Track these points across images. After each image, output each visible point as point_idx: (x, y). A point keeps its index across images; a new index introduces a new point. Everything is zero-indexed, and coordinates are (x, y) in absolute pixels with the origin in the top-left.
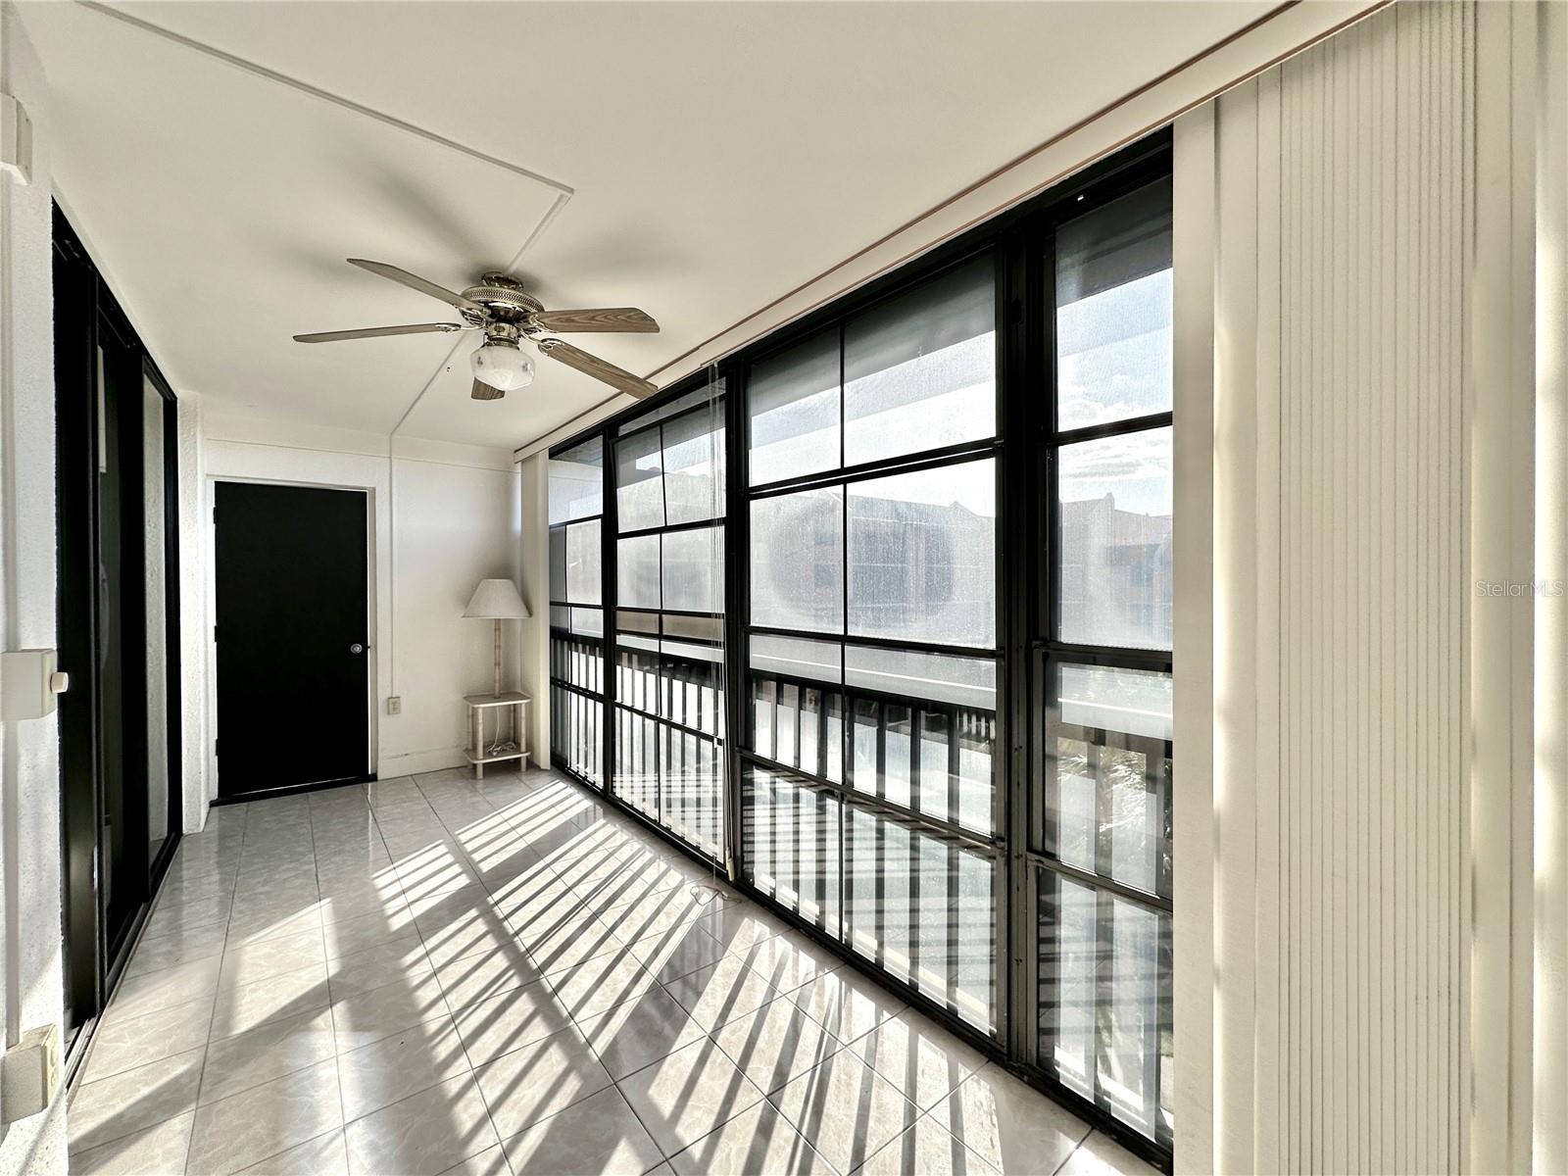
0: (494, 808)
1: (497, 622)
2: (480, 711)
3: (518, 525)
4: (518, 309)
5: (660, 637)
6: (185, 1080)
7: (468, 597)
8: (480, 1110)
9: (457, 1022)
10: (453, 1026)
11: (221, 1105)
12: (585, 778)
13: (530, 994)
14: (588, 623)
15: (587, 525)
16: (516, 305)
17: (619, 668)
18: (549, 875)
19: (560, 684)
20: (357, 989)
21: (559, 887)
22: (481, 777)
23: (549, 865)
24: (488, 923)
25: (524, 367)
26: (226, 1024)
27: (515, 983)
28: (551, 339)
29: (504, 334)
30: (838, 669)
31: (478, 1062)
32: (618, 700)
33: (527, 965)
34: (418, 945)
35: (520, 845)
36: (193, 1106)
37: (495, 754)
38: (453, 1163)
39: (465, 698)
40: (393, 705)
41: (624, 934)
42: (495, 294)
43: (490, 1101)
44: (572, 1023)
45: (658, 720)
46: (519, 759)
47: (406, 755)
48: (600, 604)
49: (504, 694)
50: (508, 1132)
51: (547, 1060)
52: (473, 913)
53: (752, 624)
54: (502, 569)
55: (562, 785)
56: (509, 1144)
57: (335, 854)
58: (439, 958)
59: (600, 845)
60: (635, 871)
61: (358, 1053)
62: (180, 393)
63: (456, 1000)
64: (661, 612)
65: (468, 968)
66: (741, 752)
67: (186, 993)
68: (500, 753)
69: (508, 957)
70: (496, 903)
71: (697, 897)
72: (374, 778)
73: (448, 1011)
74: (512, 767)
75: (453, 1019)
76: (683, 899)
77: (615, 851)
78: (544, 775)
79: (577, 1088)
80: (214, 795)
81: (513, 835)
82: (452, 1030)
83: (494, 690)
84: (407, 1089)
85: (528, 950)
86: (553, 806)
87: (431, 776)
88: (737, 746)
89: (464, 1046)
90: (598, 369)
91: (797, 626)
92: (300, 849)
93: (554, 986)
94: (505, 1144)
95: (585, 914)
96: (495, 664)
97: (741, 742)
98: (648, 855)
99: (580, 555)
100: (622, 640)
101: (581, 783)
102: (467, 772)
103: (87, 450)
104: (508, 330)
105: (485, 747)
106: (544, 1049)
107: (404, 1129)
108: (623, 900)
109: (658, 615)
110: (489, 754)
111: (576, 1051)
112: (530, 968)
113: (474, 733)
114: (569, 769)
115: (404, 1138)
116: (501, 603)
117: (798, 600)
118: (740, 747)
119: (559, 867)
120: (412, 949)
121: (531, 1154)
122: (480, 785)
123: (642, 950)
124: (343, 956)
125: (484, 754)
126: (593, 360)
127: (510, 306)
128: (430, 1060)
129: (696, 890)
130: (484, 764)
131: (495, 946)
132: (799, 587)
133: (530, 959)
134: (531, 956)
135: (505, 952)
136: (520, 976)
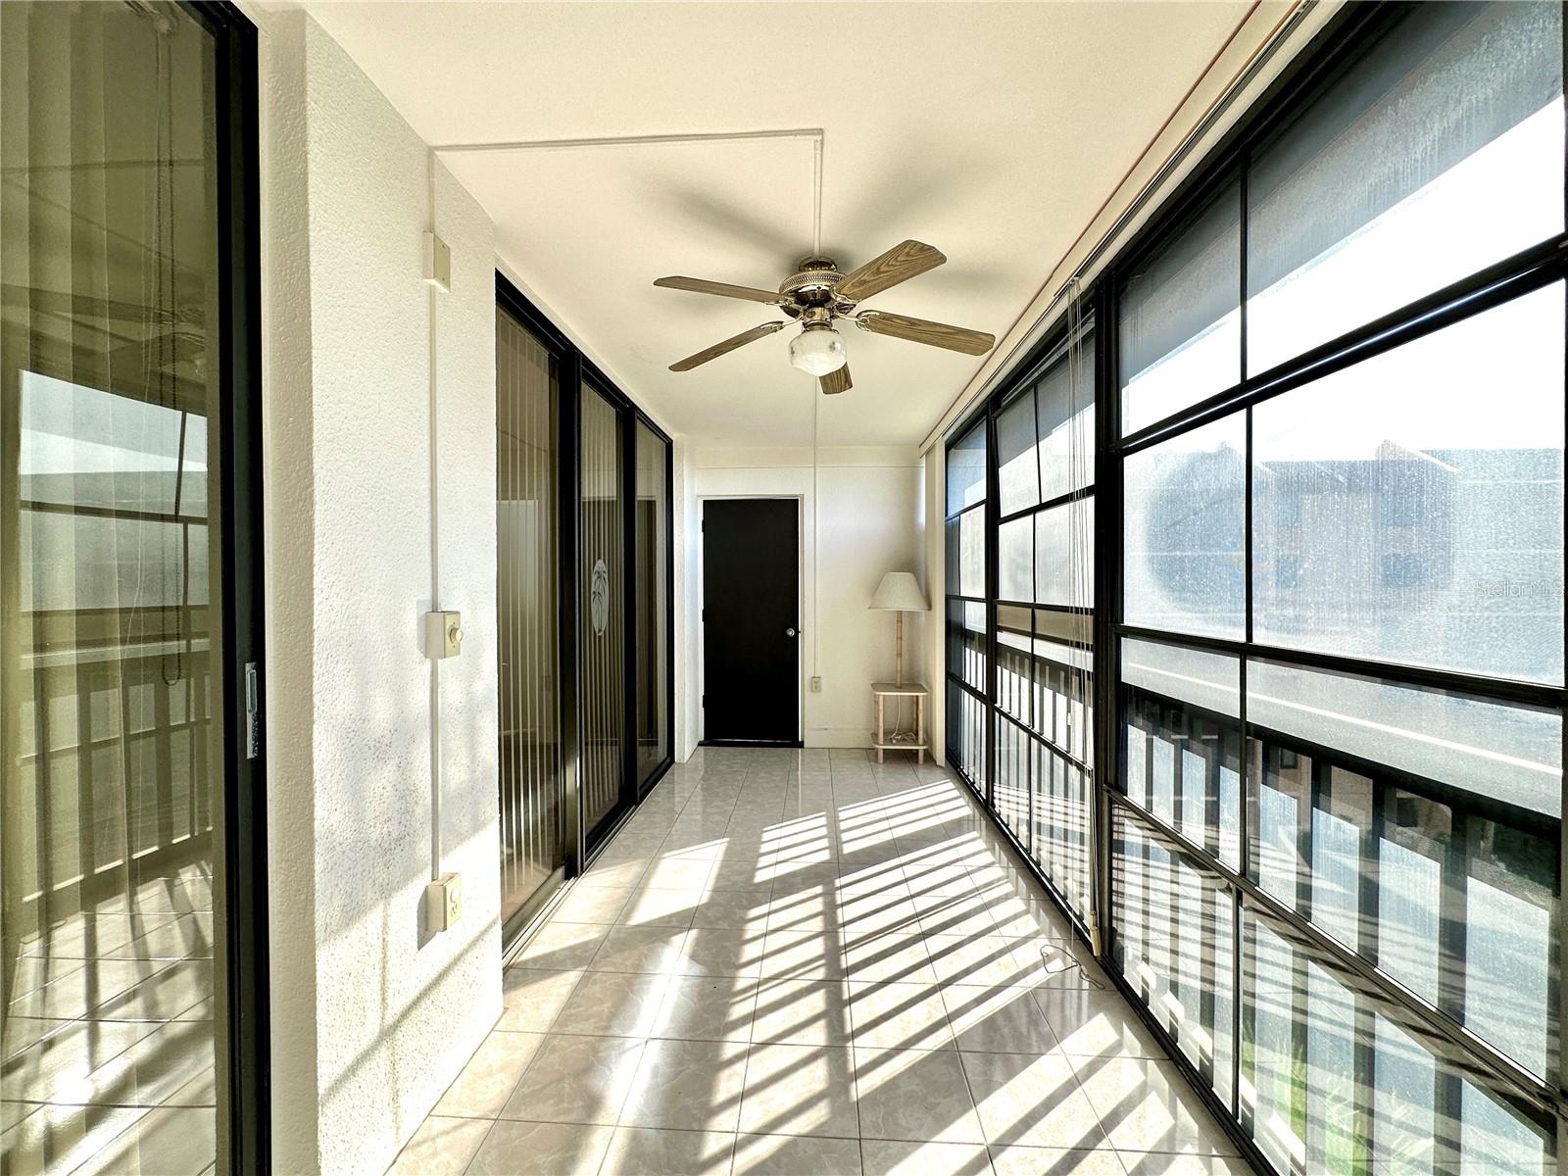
0: (880, 793)
1: (900, 613)
2: (881, 698)
3: (922, 519)
4: (823, 288)
5: (1033, 635)
6: (591, 946)
7: (875, 588)
8: (736, 1088)
9: (761, 989)
10: (755, 991)
11: (598, 976)
12: (973, 784)
13: (827, 992)
14: (975, 618)
15: (974, 513)
16: (819, 284)
17: (999, 668)
18: (897, 876)
19: (955, 679)
20: (711, 922)
21: (902, 891)
22: (881, 761)
23: (902, 865)
24: (825, 904)
25: (831, 347)
26: (628, 915)
27: (820, 974)
28: (866, 311)
29: (817, 318)
30: (1235, 694)
31: (758, 1038)
32: (998, 705)
33: (838, 960)
34: (766, 902)
35: (887, 837)
36: (585, 968)
37: (894, 741)
38: (695, 1126)
39: (872, 685)
40: (816, 682)
41: (945, 968)
42: (802, 280)
43: (750, 1083)
44: (850, 1044)
45: (1031, 734)
46: (917, 750)
47: (826, 729)
48: (984, 597)
49: (906, 685)
50: (749, 1126)
51: (812, 1071)
52: (819, 889)
53: (1127, 623)
54: (909, 564)
55: (951, 785)
56: (743, 1139)
57: (750, 802)
58: (776, 921)
59: (961, 859)
60: (986, 901)
61: (685, 980)
62: (673, 435)
63: (771, 967)
64: (1034, 606)
65: (791, 941)
66: (1108, 791)
67: (622, 879)
68: (899, 742)
69: (826, 945)
70: (841, 887)
71: (1046, 959)
72: (801, 745)
73: (758, 975)
74: (910, 757)
75: (758, 985)
76: (1028, 955)
77: (973, 872)
78: (938, 772)
79: (823, 1120)
80: (701, 737)
81: (884, 825)
82: (753, 996)
83: (896, 680)
84: (698, 1033)
85: (846, 946)
86: (932, 805)
87: (843, 752)
88: (1106, 783)
89: (754, 1016)
90: (921, 332)
91: (1182, 628)
92: (731, 792)
93: (851, 995)
94: (740, 1136)
95: (914, 929)
96: (897, 655)
97: (1111, 778)
98: (1009, 888)
99: (969, 545)
100: (1003, 638)
101: (968, 786)
102: (870, 754)
103: (574, 478)
104: (820, 313)
105: (885, 733)
106: (813, 1058)
107: (680, 1069)
108: (959, 929)
109: (1030, 610)
110: (890, 742)
111: (842, 1078)
112: (839, 965)
113: (877, 719)
114: (962, 770)
115: (677, 1077)
116: (902, 595)
117: (1183, 589)
118: (1109, 785)
119: (911, 870)
120: (760, 904)
121: (754, 1163)
122: (881, 768)
123: (956, 997)
124: (715, 890)
125: (885, 740)
126: (913, 323)
127: (815, 288)
128: (725, 1014)
129: (1050, 950)
130: (884, 750)
131: (820, 930)
132: (1183, 570)
133: (844, 956)
134: (846, 953)
135: (826, 940)
136: (827, 969)
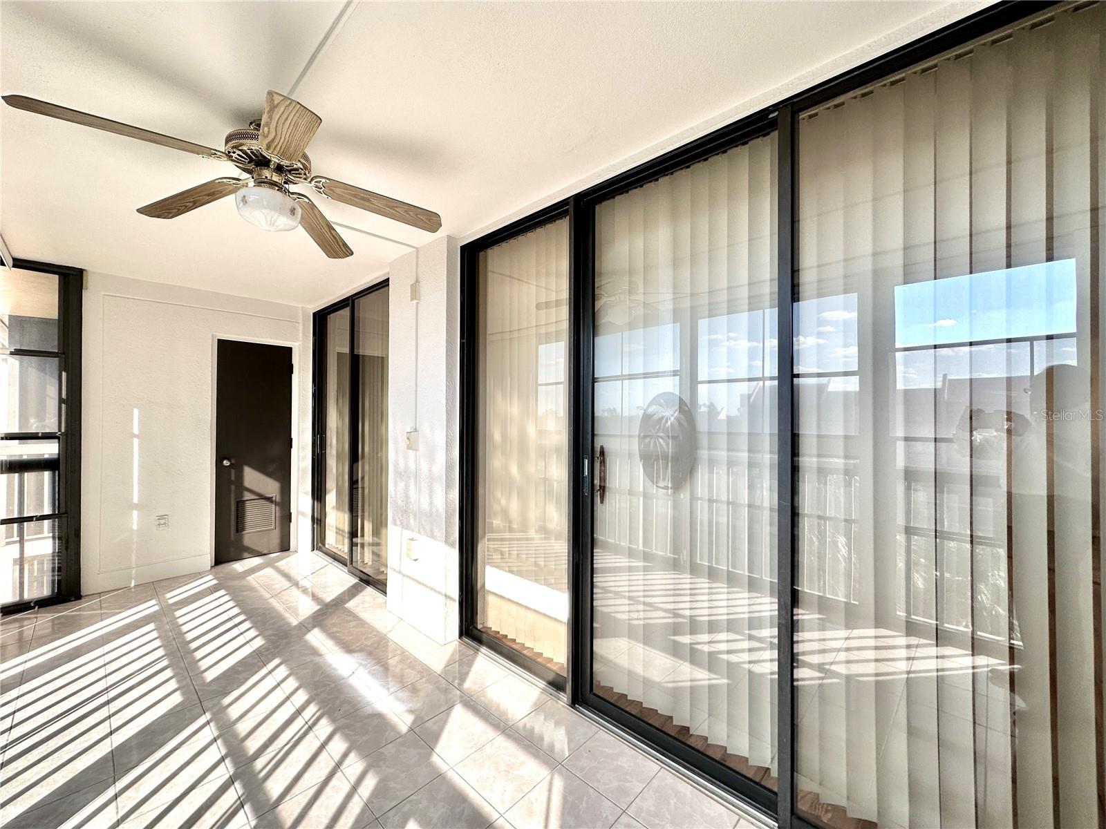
9: (307, 726)
10: (310, 723)
13: (246, 755)
27: (259, 764)
33: (245, 786)
44: (216, 735)
51: (242, 710)
65: (307, 775)
69: (265, 795)
73: (316, 733)
85: (242, 805)
93: (223, 764)
112: (243, 781)
128: (320, 704)
133: (240, 793)
134: (239, 798)
135: (268, 800)
136: (253, 771)
